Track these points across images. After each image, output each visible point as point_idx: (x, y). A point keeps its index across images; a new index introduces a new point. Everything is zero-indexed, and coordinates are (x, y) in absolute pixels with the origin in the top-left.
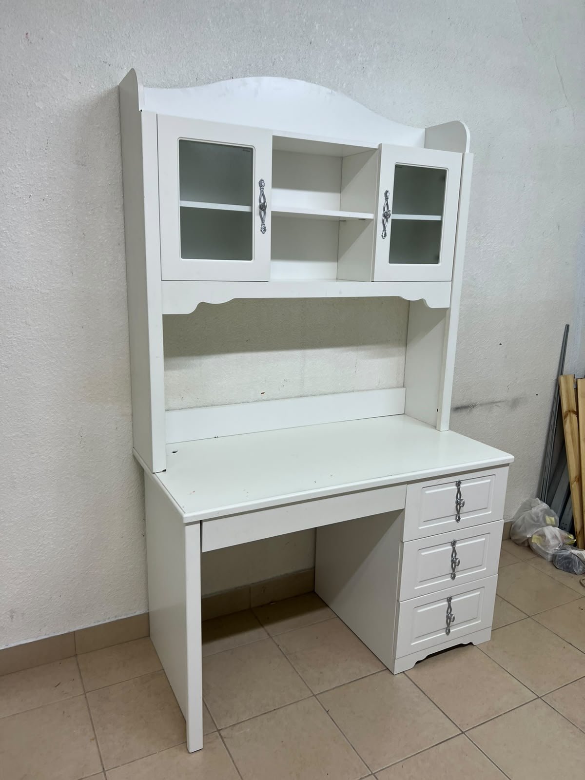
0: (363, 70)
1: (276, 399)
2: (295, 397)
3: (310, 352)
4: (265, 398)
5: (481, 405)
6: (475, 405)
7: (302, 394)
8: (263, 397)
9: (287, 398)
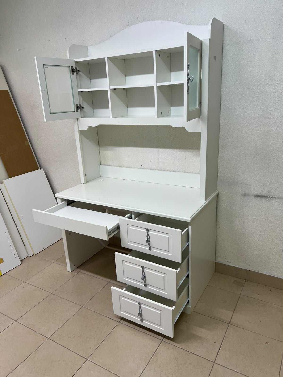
0: (182, 3)
1: (147, 169)
2: (155, 170)
3: (161, 150)
4: (143, 168)
5: (279, 198)
6: (274, 197)
7: (158, 169)
8: (142, 167)
9: (152, 169)
